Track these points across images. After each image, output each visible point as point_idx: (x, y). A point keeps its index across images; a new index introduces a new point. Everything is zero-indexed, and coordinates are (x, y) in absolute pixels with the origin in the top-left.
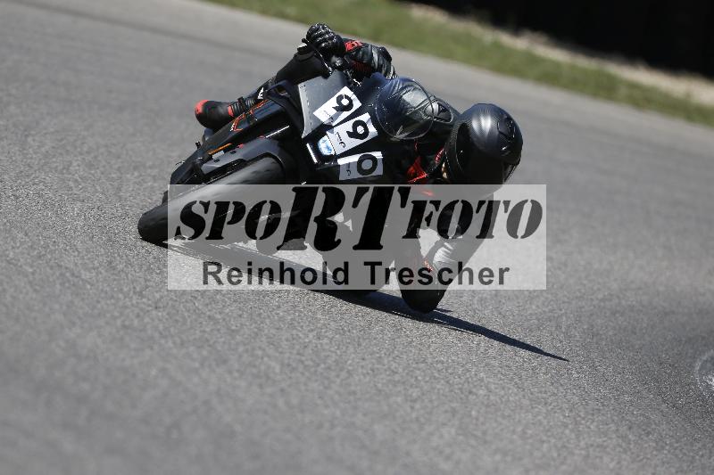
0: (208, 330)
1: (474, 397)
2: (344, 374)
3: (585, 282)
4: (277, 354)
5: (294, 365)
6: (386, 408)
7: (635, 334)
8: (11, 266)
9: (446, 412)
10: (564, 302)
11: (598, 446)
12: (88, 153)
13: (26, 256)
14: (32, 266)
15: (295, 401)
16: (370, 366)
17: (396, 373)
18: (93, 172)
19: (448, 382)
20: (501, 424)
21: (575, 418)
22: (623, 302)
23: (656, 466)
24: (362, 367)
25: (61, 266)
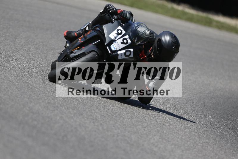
0: (76, 104)
1: (165, 126)
2: (121, 119)
3: (202, 87)
4: (99, 112)
5: (105, 115)
6: (136, 130)
7: (219, 105)
8: (11, 82)
9: (156, 131)
10: (195, 94)
11: (206, 143)
12: (36, 44)
13: (15, 79)
14: (17, 83)
15: (105, 128)
16: (130, 116)
17: (139, 118)
18: (38, 51)
19: (156, 121)
20: (174, 135)
21: (199, 133)
22: (215, 94)
23: (226, 149)
24: (128, 116)
25: (27, 82)
